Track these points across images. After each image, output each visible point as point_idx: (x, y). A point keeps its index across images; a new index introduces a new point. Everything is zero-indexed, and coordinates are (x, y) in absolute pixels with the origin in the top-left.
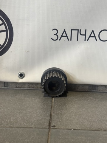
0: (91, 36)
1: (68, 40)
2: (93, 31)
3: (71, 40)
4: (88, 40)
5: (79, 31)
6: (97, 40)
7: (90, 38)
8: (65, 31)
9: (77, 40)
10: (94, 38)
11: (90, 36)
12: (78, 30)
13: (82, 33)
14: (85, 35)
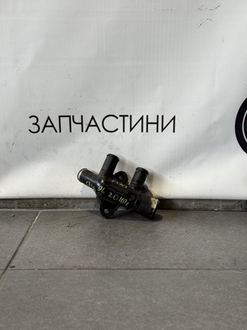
0: (91, 124)
1: (56, 132)
2: (93, 118)
3: (60, 131)
4: (86, 131)
5: (71, 119)
6: (100, 131)
7: (90, 127)
9: (71, 131)
10: (96, 127)
11: (89, 125)
12: (70, 116)
13: (76, 121)
14: (82, 123)
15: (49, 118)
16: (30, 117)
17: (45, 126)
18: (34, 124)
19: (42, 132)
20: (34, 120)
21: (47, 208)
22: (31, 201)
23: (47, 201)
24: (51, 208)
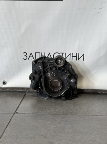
0: (49, 56)
1: (34, 59)
5: (40, 54)
8: (31, 53)
18: (25, 56)
19: (28, 59)
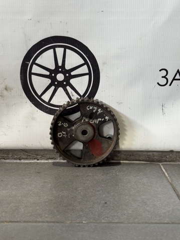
15: (178, 71)
16: (160, 71)
17: (174, 79)
18: (162, 77)
19: (170, 85)
20: (164, 73)
21: (166, 161)
22: (151, 153)
23: (166, 154)
24: (170, 162)
